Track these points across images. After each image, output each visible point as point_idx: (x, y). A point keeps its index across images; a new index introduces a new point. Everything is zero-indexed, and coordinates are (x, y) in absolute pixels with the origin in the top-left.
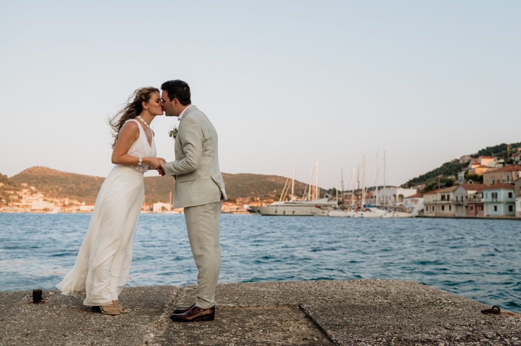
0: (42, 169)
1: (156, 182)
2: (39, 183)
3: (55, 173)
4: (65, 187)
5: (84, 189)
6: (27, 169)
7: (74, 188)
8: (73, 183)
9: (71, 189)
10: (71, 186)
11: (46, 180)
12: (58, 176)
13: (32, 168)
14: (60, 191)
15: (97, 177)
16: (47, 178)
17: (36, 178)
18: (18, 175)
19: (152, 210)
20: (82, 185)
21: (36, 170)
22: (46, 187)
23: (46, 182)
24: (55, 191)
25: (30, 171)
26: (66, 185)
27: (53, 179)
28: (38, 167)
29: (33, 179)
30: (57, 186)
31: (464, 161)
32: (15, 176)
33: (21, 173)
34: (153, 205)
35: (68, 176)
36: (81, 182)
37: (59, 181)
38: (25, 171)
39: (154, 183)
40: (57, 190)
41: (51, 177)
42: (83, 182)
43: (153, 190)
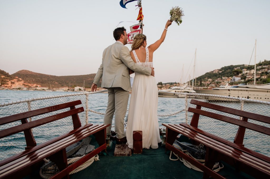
0: (26, 71)
1: (76, 78)
2: (24, 77)
3: (31, 73)
4: (36, 79)
5: (44, 80)
6: (19, 71)
7: (40, 80)
8: (39, 77)
9: (39, 80)
10: (38, 79)
11: (28, 76)
12: (33, 74)
13: (21, 71)
14: (33, 81)
15: (50, 75)
16: (28, 75)
17: (23, 75)
18: (15, 73)
19: (74, 90)
20: (43, 78)
21: (23, 71)
22: (27, 79)
23: (27, 77)
24: (31, 81)
25: (20, 72)
26: (36, 78)
27: (31, 75)
28: (24, 70)
29: (21, 75)
30: (32, 79)
31: (215, 72)
32: (14, 74)
33: (17, 72)
34: (74, 88)
35: (37, 74)
36: (43, 77)
37: (33, 77)
38: (18, 72)
39: (75, 79)
40: (32, 80)
41: (30, 74)
42: (44, 77)
43: (74, 82)
